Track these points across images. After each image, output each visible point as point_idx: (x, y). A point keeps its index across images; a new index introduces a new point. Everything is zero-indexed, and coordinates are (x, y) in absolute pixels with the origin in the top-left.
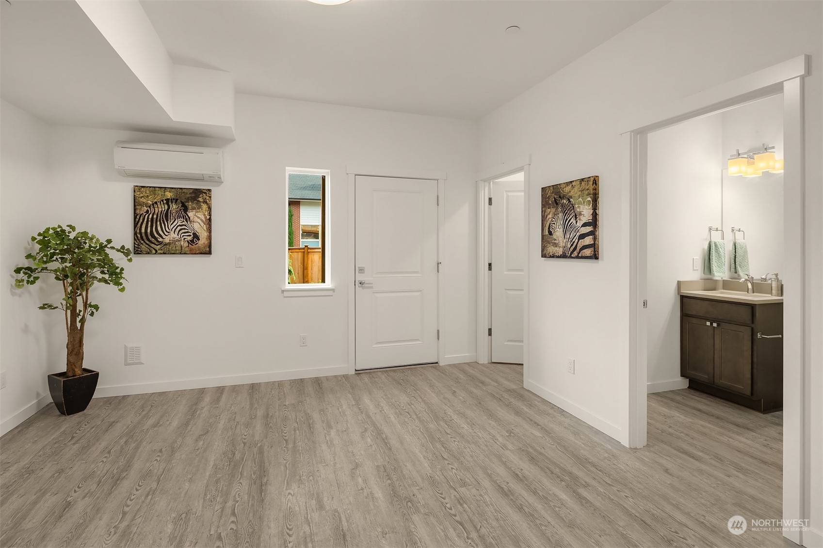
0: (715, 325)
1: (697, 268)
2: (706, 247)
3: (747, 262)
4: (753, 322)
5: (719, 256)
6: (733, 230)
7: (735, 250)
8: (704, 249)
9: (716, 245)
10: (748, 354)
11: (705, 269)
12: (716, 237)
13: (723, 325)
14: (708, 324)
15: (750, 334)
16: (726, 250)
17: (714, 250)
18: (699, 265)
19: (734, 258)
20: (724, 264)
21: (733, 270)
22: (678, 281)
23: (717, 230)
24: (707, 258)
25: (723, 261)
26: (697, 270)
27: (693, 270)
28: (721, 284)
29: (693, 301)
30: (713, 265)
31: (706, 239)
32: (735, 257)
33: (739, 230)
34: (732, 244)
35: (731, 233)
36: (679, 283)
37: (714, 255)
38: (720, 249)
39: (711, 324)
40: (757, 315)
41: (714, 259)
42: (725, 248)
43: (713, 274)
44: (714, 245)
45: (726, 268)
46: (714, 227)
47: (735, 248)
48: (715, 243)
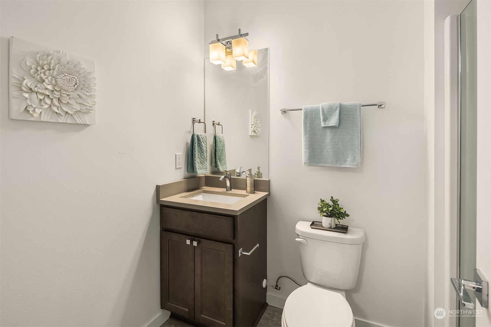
0: (195, 244)
1: (180, 166)
2: (189, 141)
3: (225, 156)
4: (234, 238)
5: (201, 151)
6: (214, 124)
7: (216, 144)
8: (187, 143)
9: (199, 139)
10: (229, 281)
11: (189, 166)
12: (199, 130)
13: (205, 242)
14: (188, 242)
15: (232, 253)
16: (207, 144)
17: (196, 145)
18: (182, 162)
19: (214, 152)
20: (206, 160)
21: (213, 164)
22: (157, 185)
23: (200, 122)
24: (190, 154)
25: (205, 156)
26: (181, 168)
27: (176, 169)
28: (203, 181)
29: (172, 211)
30: (196, 162)
31: (190, 132)
32: (216, 150)
33: (219, 125)
34: (213, 137)
35: (212, 126)
36: (158, 188)
37: (196, 149)
38: (202, 143)
39: (191, 242)
40: (238, 228)
41: (197, 155)
42: (207, 142)
43: (196, 172)
44: (196, 138)
45: (208, 163)
46: (197, 119)
47: (216, 142)
48: (198, 136)
